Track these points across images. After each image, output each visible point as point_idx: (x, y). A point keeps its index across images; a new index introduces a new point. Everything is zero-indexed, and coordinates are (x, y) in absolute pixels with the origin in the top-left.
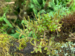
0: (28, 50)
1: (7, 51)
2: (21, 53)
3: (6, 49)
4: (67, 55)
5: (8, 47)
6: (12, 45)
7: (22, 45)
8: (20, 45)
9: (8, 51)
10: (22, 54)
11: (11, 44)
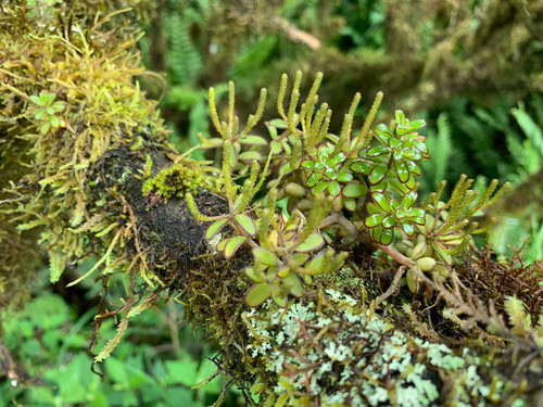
0: (178, 222)
1: (87, 156)
2: (136, 213)
3: (96, 142)
4: (341, 358)
5: (112, 143)
6: (134, 148)
7: (176, 174)
8: (166, 171)
9: (93, 158)
10: (133, 218)
11: (135, 141)
